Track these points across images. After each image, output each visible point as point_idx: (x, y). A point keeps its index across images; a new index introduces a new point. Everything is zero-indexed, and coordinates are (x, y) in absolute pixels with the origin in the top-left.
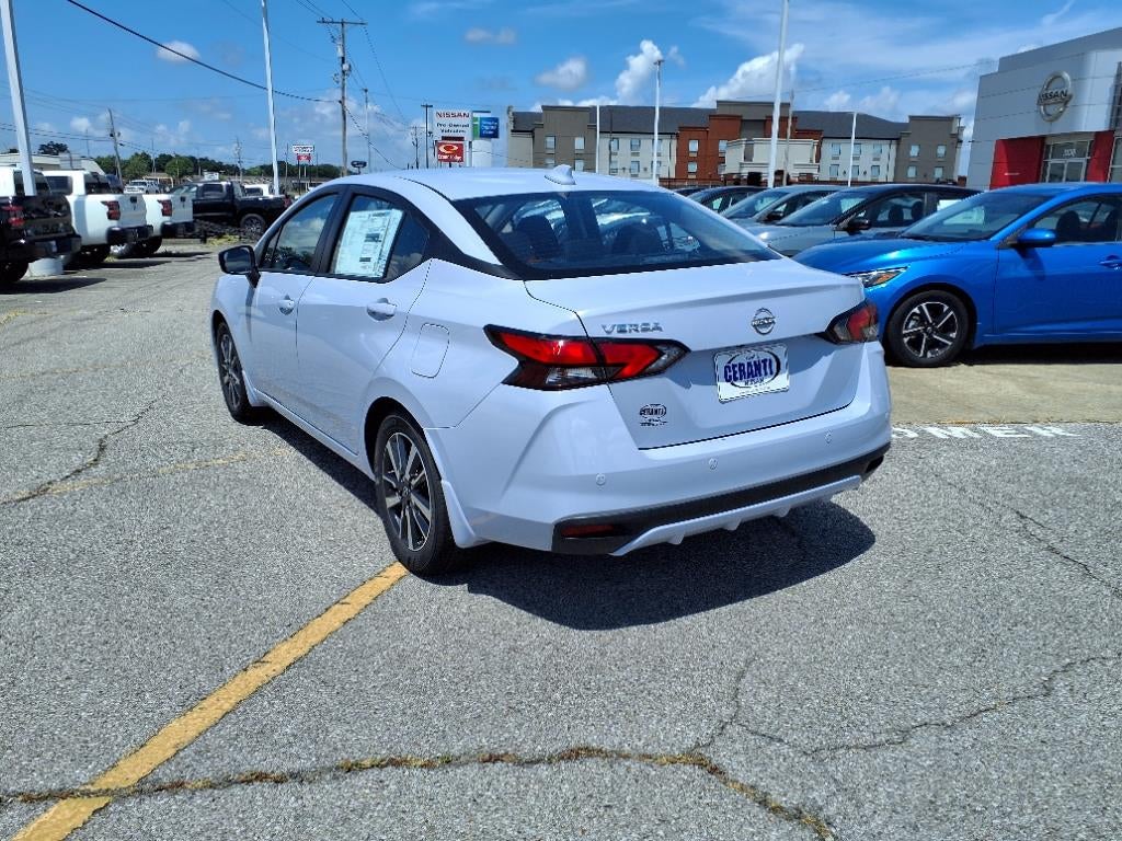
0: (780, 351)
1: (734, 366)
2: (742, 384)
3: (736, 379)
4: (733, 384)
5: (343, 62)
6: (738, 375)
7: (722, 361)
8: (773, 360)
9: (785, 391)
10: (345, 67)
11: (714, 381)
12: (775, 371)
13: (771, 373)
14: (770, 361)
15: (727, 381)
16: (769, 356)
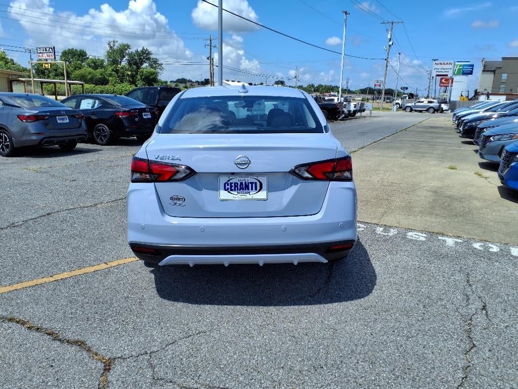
1: (231, 183)
2: (235, 193)
3: (232, 190)
4: (229, 192)
5: (390, 41)
6: (233, 188)
7: (223, 180)
8: (258, 184)
9: (264, 200)
10: (391, 43)
12: (258, 188)
13: (256, 189)
14: (256, 183)
15: (226, 190)
16: (255, 181)
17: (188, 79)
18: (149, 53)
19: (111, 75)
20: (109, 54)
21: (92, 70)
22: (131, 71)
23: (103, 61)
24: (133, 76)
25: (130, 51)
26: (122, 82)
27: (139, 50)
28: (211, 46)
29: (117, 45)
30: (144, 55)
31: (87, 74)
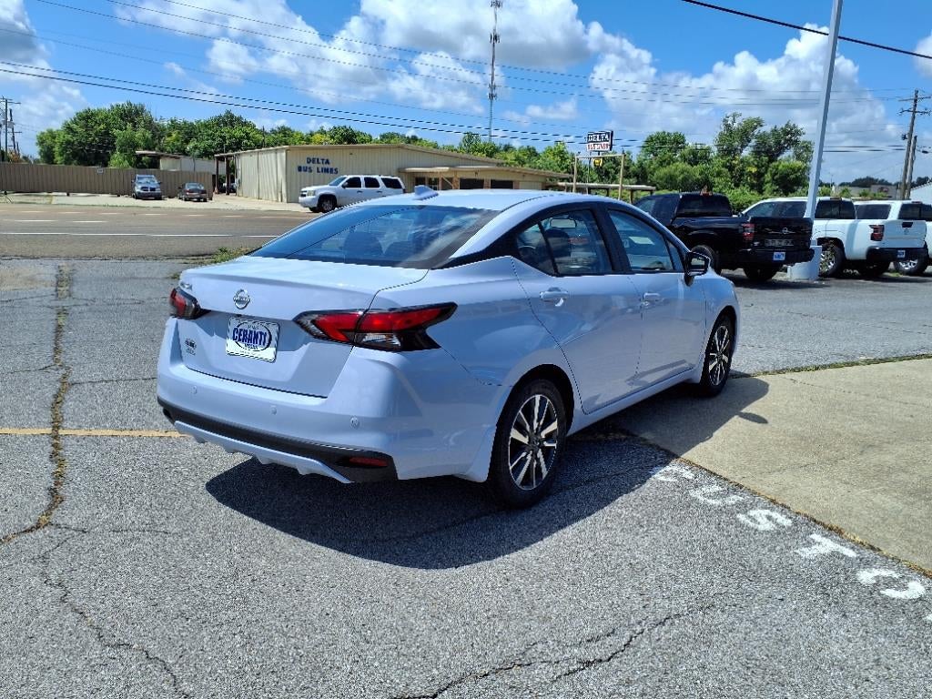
0: (274, 329)
1: (241, 330)
2: (243, 345)
3: (240, 340)
4: (237, 342)
6: (241, 337)
7: (234, 323)
8: (268, 335)
9: (270, 361)
11: (226, 337)
12: (266, 343)
13: (264, 345)
14: (265, 335)
15: (234, 340)
16: (265, 331)
17: (880, 179)
18: (798, 133)
19: (719, 174)
20: (722, 138)
21: (689, 167)
22: (757, 166)
23: (708, 150)
24: (759, 175)
25: (762, 130)
26: (737, 185)
27: (779, 127)
28: (914, 112)
29: (738, 120)
30: (788, 137)
31: (677, 173)
